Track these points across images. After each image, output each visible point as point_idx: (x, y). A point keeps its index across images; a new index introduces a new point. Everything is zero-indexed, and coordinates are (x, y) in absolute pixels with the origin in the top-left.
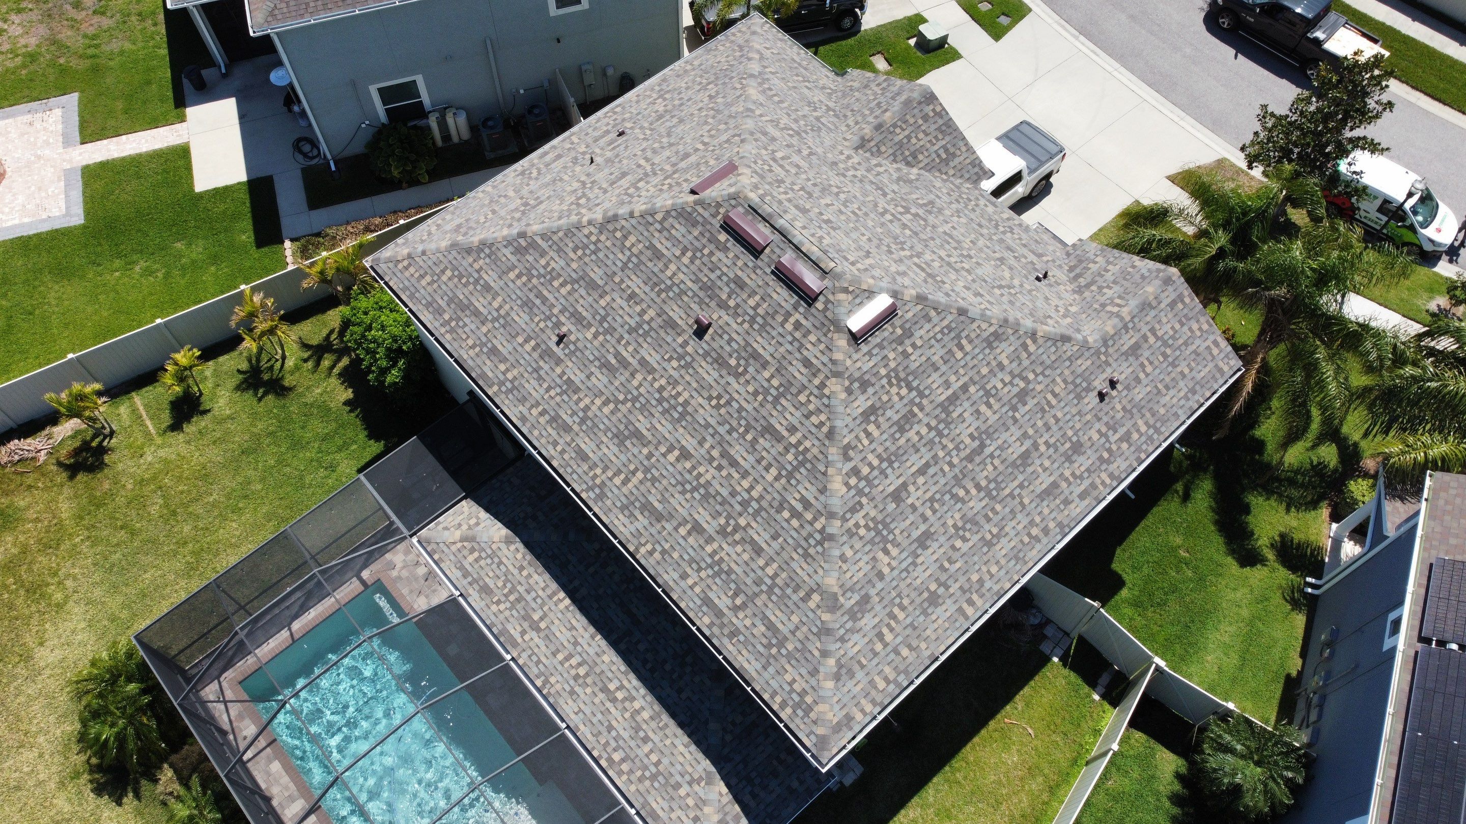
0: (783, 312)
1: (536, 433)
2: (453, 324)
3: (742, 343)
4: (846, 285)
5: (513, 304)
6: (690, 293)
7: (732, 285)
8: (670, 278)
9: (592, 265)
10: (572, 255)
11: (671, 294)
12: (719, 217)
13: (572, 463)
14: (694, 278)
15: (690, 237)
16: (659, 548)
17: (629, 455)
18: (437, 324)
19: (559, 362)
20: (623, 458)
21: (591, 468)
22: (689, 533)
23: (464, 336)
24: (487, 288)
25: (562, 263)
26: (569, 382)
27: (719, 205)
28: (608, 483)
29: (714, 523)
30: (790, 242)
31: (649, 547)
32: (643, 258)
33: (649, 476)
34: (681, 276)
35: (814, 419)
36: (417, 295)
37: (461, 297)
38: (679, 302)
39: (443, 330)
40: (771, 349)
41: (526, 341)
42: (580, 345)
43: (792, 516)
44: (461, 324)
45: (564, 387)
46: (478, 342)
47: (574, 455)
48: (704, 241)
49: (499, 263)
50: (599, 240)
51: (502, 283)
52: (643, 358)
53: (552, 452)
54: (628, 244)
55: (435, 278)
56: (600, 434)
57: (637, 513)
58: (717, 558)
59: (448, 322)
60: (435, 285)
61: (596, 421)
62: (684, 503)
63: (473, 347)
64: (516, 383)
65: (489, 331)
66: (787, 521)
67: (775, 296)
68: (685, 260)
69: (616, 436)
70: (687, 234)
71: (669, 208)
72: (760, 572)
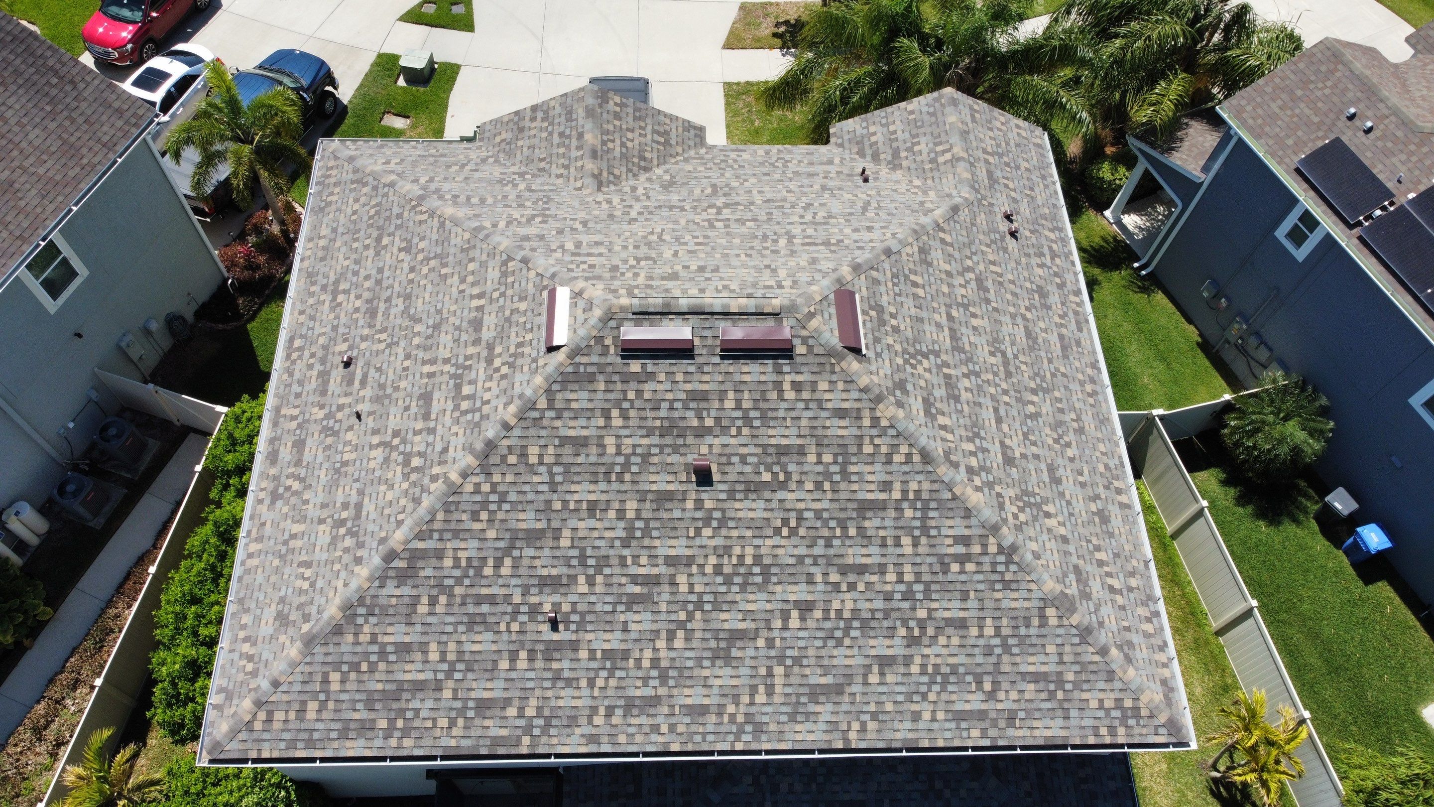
0: (770, 387)
1: (622, 739)
2: (400, 723)
3: (759, 451)
4: (807, 310)
5: (455, 637)
6: (655, 450)
7: (693, 405)
8: (618, 454)
9: (513, 515)
10: (477, 526)
11: (635, 469)
12: (612, 350)
13: (693, 728)
14: (644, 432)
15: (600, 395)
16: (866, 717)
17: (748, 662)
18: (378, 743)
19: (574, 646)
20: (743, 671)
21: (720, 714)
22: (882, 674)
23: (429, 724)
24: (404, 649)
25: (475, 544)
26: (608, 654)
27: (599, 339)
28: (753, 709)
29: (898, 641)
30: (712, 314)
31: (856, 726)
32: (566, 460)
33: (789, 662)
34: (628, 441)
35: (897, 458)
36: (316, 736)
37: (380, 686)
38: (652, 469)
39: (393, 742)
40: (794, 431)
41: (513, 659)
42: (580, 608)
43: (962, 564)
44: (410, 714)
45: (608, 665)
46: (453, 714)
47: (687, 720)
48: (619, 386)
49: (391, 611)
50: (494, 485)
51: (418, 628)
52: (667, 557)
53: (661, 739)
54: (533, 460)
55: (322, 697)
56: (696, 672)
57: (812, 708)
58: (930, 669)
59: (392, 727)
60: (331, 705)
61: (678, 664)
62: (849, 652)
63: (452, 724)
64: (546, 712)
65: (455, 690)
66: (962, 572)
67: (747, 378)
68: (617, 422)
69: (713, 659)
70: (592, 396)
71: (545, 386)
72: (981, 642)
